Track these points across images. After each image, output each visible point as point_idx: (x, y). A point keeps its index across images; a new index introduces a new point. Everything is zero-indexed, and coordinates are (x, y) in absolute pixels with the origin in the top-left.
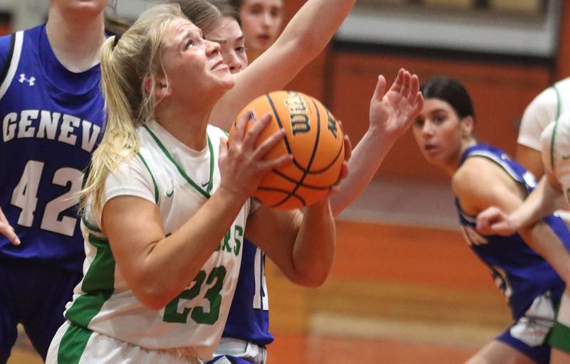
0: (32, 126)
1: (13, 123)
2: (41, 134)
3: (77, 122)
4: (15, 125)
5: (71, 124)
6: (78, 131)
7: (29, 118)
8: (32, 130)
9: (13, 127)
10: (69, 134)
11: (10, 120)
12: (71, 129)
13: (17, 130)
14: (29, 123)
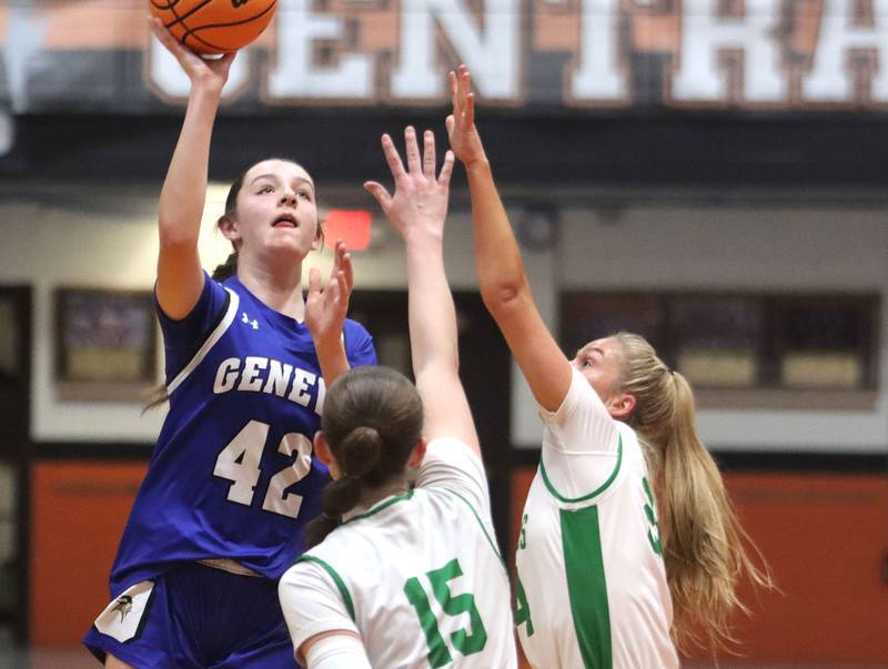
0: (259, 377)
1: (234, 371)
2: (268, 389)
3: (311, 378)
4: (237, 373)
5: (305, 380)
6: (313, 390)
7: (256, 367)
8: (259, 382)
9: (232, 377)
10: (302, 392)
11: (229, 367)
12: (305, 387)
13: (238, 381)
14: (256, 373)
